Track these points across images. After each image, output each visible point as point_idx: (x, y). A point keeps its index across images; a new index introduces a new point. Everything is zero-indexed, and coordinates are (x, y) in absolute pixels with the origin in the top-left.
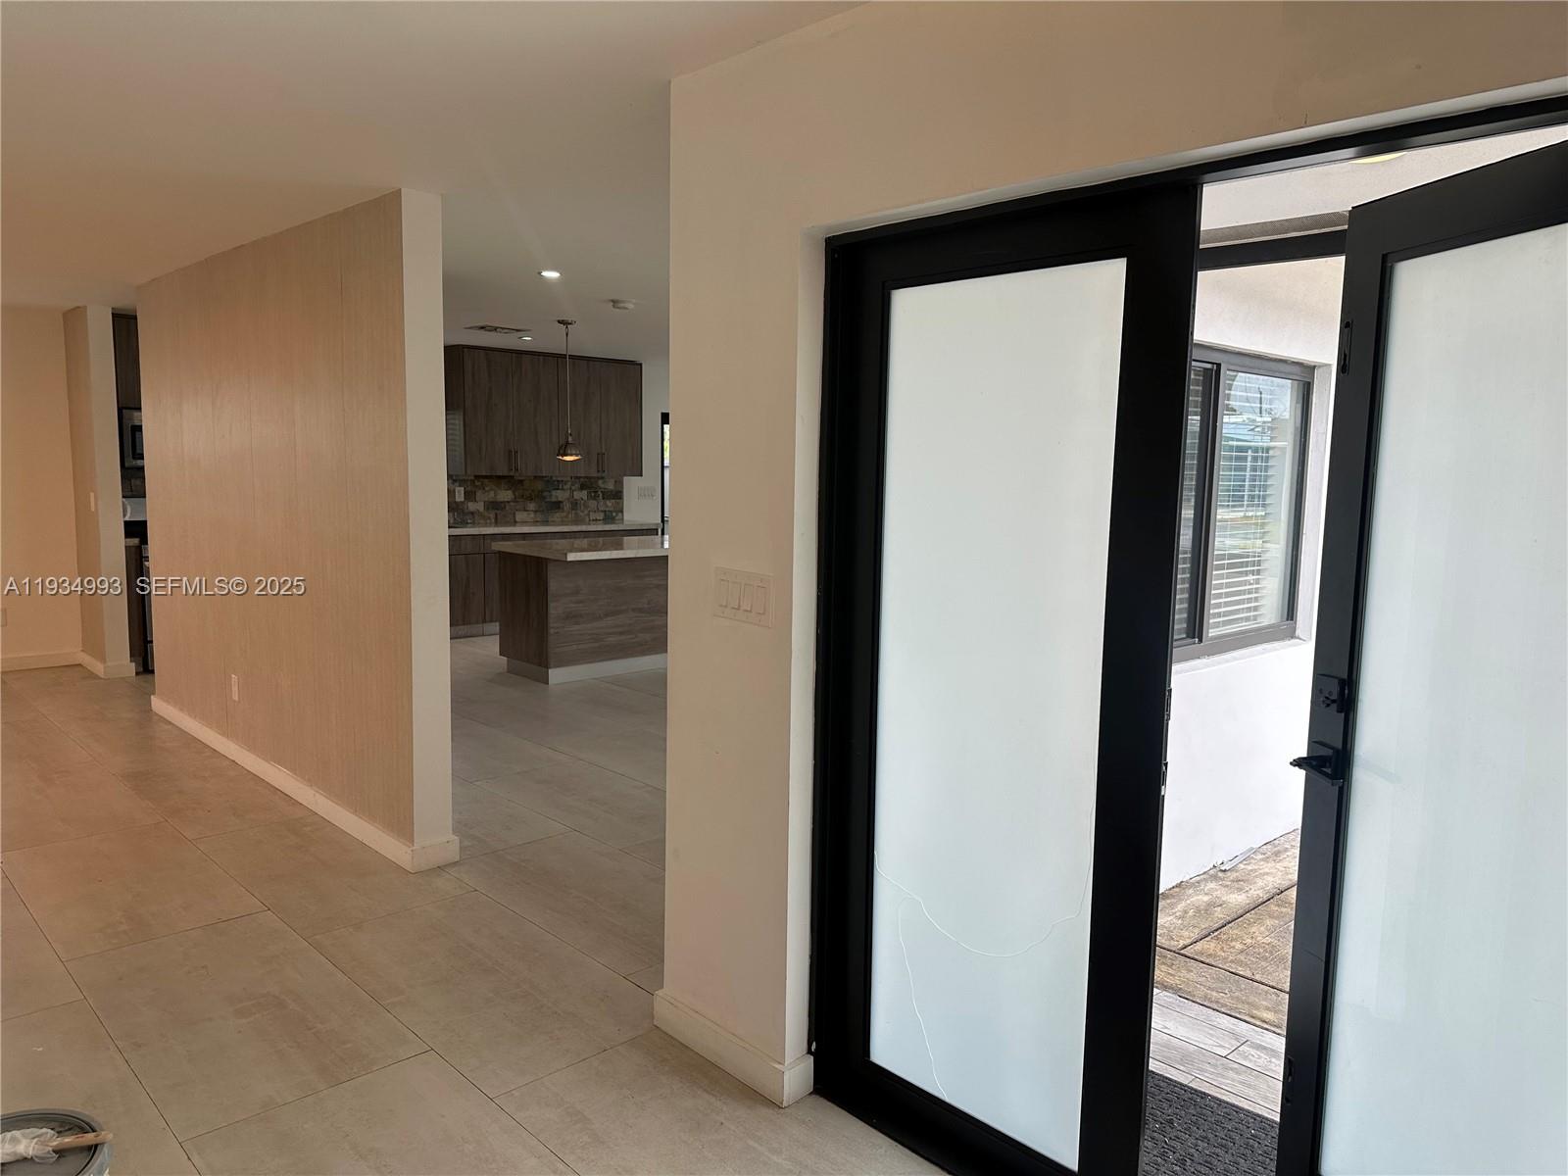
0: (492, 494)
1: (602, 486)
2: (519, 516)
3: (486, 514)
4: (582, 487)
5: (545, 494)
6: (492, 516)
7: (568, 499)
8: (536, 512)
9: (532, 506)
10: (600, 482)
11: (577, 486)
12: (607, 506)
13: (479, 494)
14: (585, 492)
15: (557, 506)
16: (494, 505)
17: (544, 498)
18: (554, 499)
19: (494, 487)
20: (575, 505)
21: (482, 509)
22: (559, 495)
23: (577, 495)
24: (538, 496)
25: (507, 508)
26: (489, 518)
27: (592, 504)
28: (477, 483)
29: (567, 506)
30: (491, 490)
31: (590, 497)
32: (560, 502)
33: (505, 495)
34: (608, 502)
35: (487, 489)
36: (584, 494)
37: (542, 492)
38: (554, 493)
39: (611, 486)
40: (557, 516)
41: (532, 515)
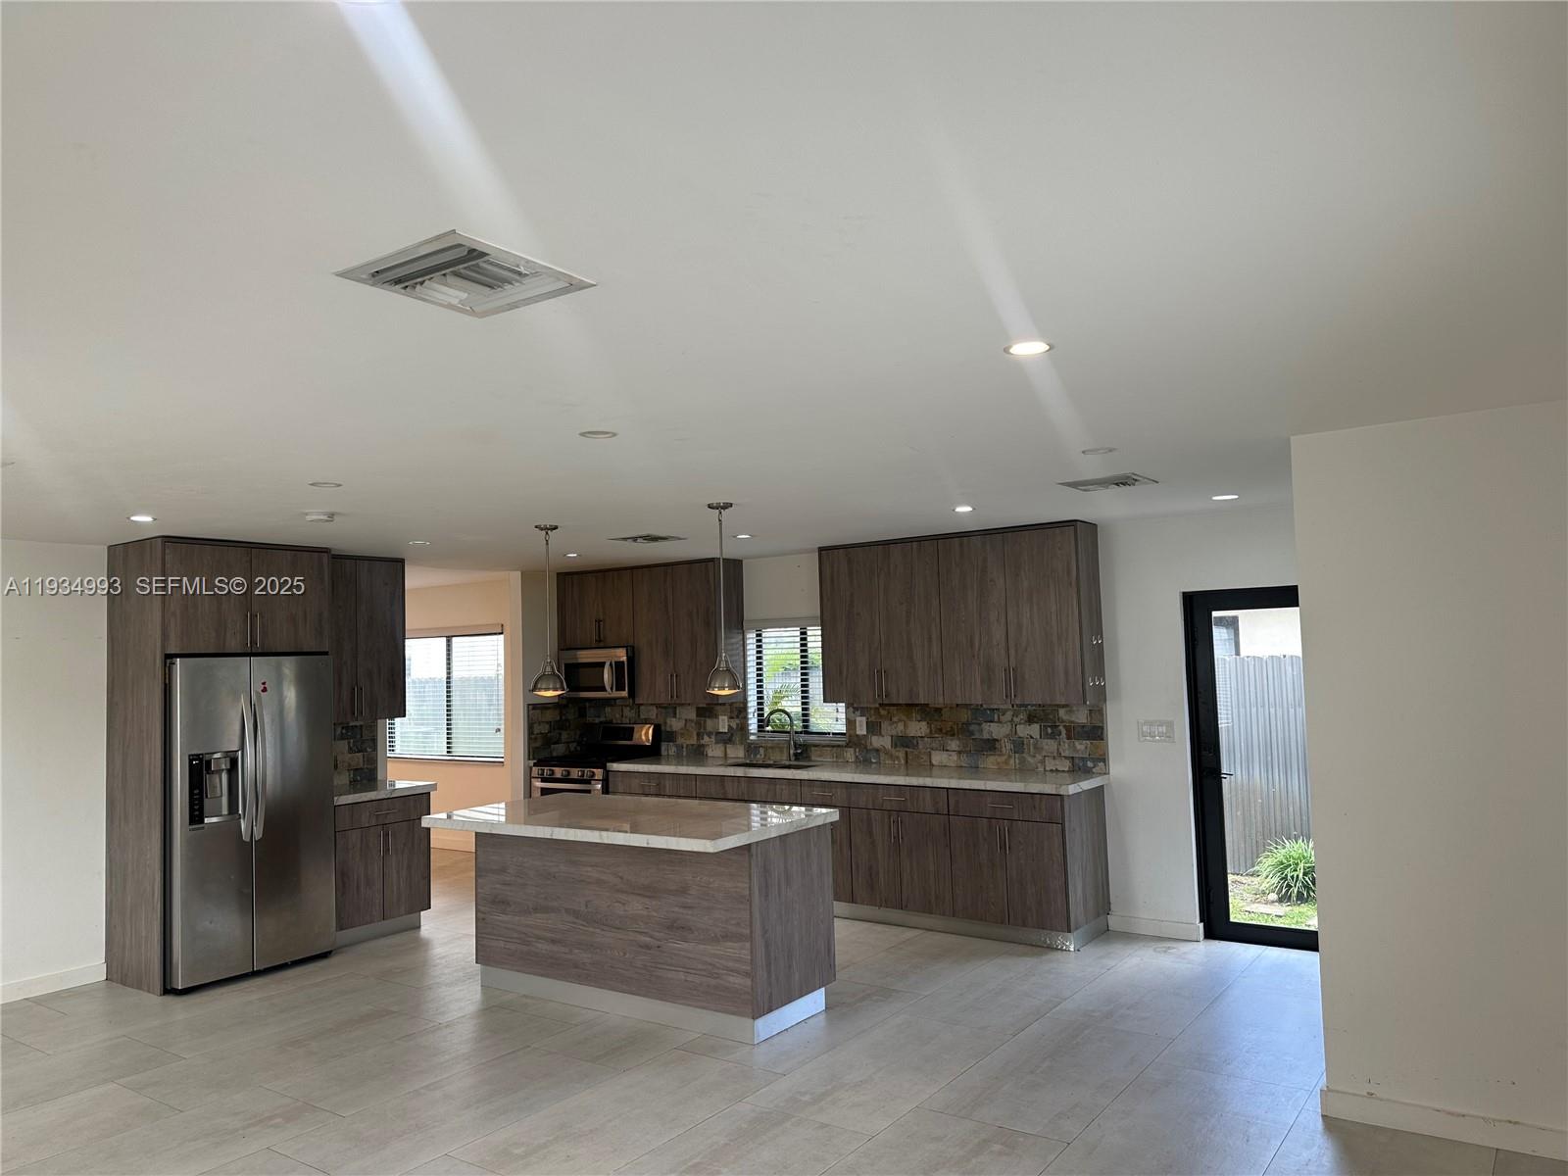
0: (901, 726)
1: (1065, 718)
2: (938, 758)
3: (893, 751)
4: (1031, 720)
5: (973, 727)
6: (901, 755)
7: (1007, 736)
8: (960, 752)
9: (954, 744)
10: (1062, 712)
11: (1023, 716)
12: (1075, 750)
13: (885, 725)
14: (1036, 727)
15: (991, 745)
16: (903, 742)
17: (972, 733)
18: (986, 736)
19: (904, 718)
20: (1019, 746)
21: (888, 745)
22: (994, 730)
23: (1024, 731)
24: (963, 731)
25: (921, 747)
26: (898, 758)
27: (1050, 745)
28: (883, 712)
29: (1007, 746)
30: (900, 720)
31: (1044, 735)
32: (997, 740)
33: (918, 728)
34: (1077, 743)
35: (895, 719)
36: (1034, 730)
37: (968, 724)
38: (985, 726)
39: (1081, 717)
40: (990, 762)
41: (955, 757)
